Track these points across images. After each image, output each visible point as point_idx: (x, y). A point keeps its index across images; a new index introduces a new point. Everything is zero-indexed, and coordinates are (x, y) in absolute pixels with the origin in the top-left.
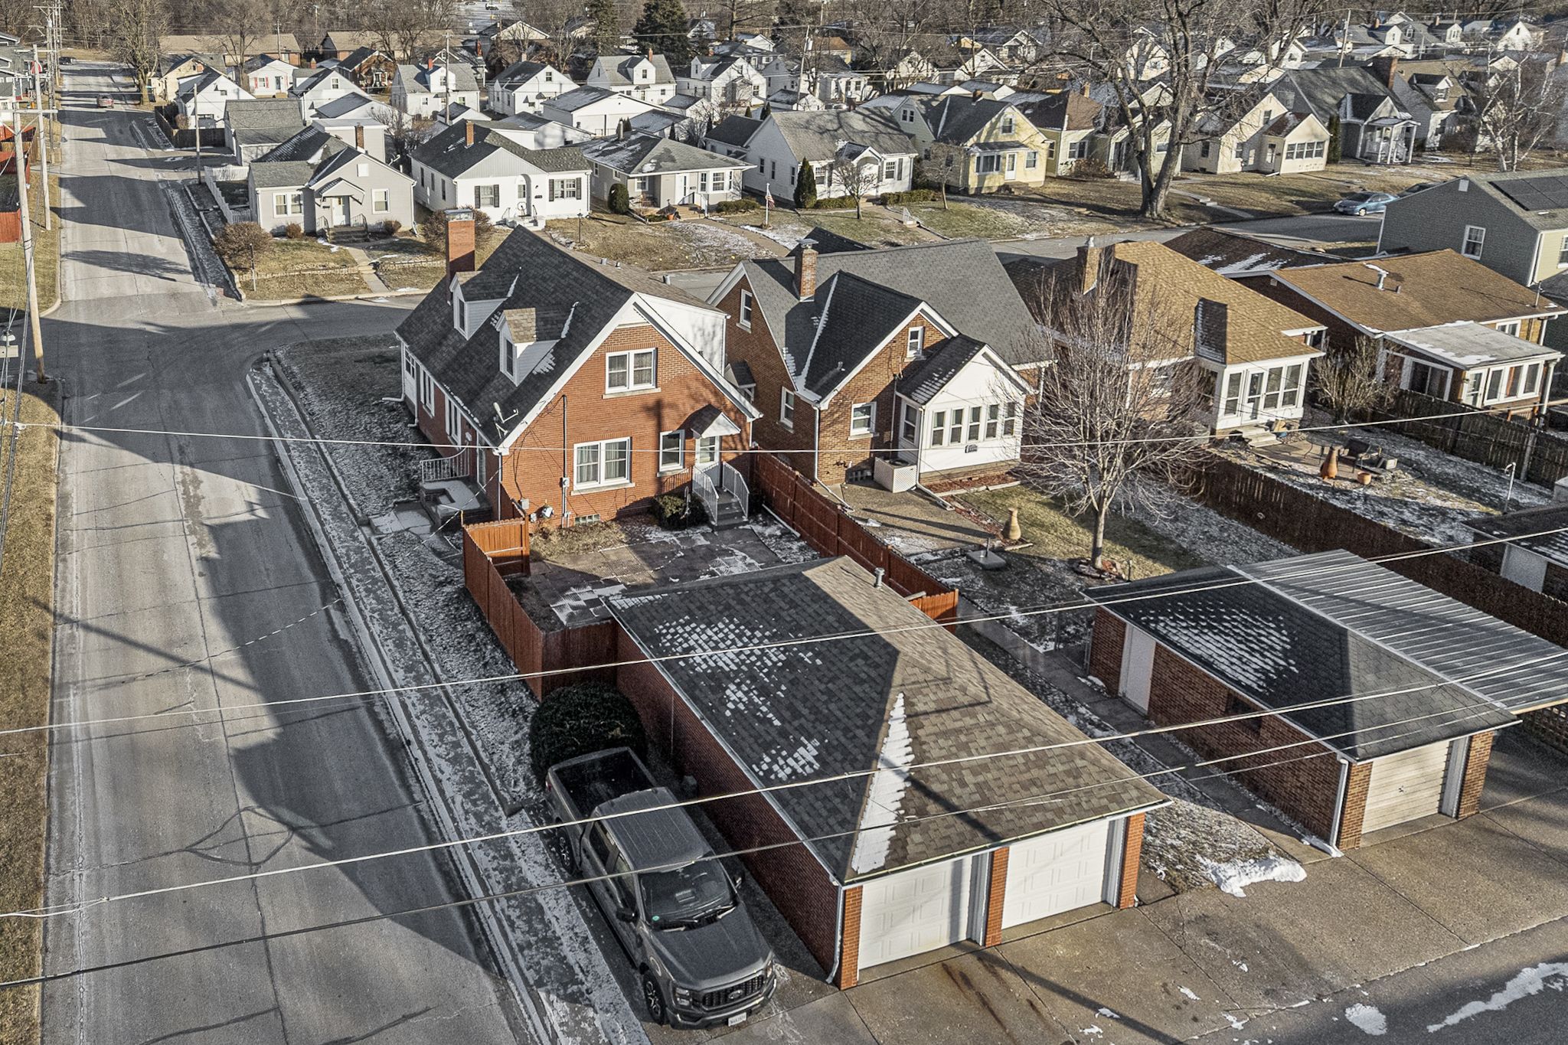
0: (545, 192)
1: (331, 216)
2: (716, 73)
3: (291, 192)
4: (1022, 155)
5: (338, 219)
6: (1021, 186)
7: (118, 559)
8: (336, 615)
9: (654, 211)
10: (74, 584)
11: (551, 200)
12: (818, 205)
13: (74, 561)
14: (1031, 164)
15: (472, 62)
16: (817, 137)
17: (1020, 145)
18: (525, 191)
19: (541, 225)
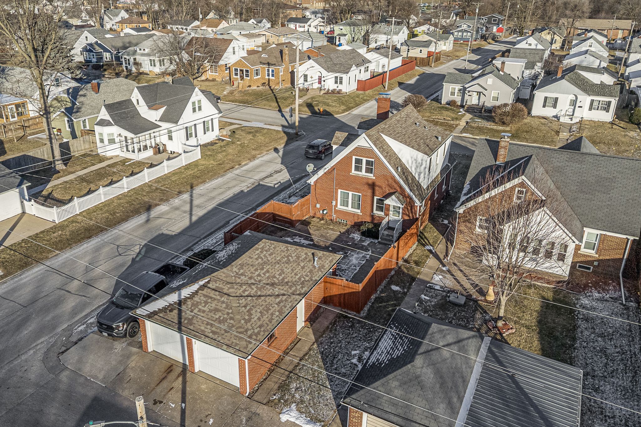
0: (587, 105)
3: (458, 87)
5: (474, 100)
7: (226, 183)
10: (209, 185)
11: (590, 109)
18: (574, 103)
19: (575, 121)
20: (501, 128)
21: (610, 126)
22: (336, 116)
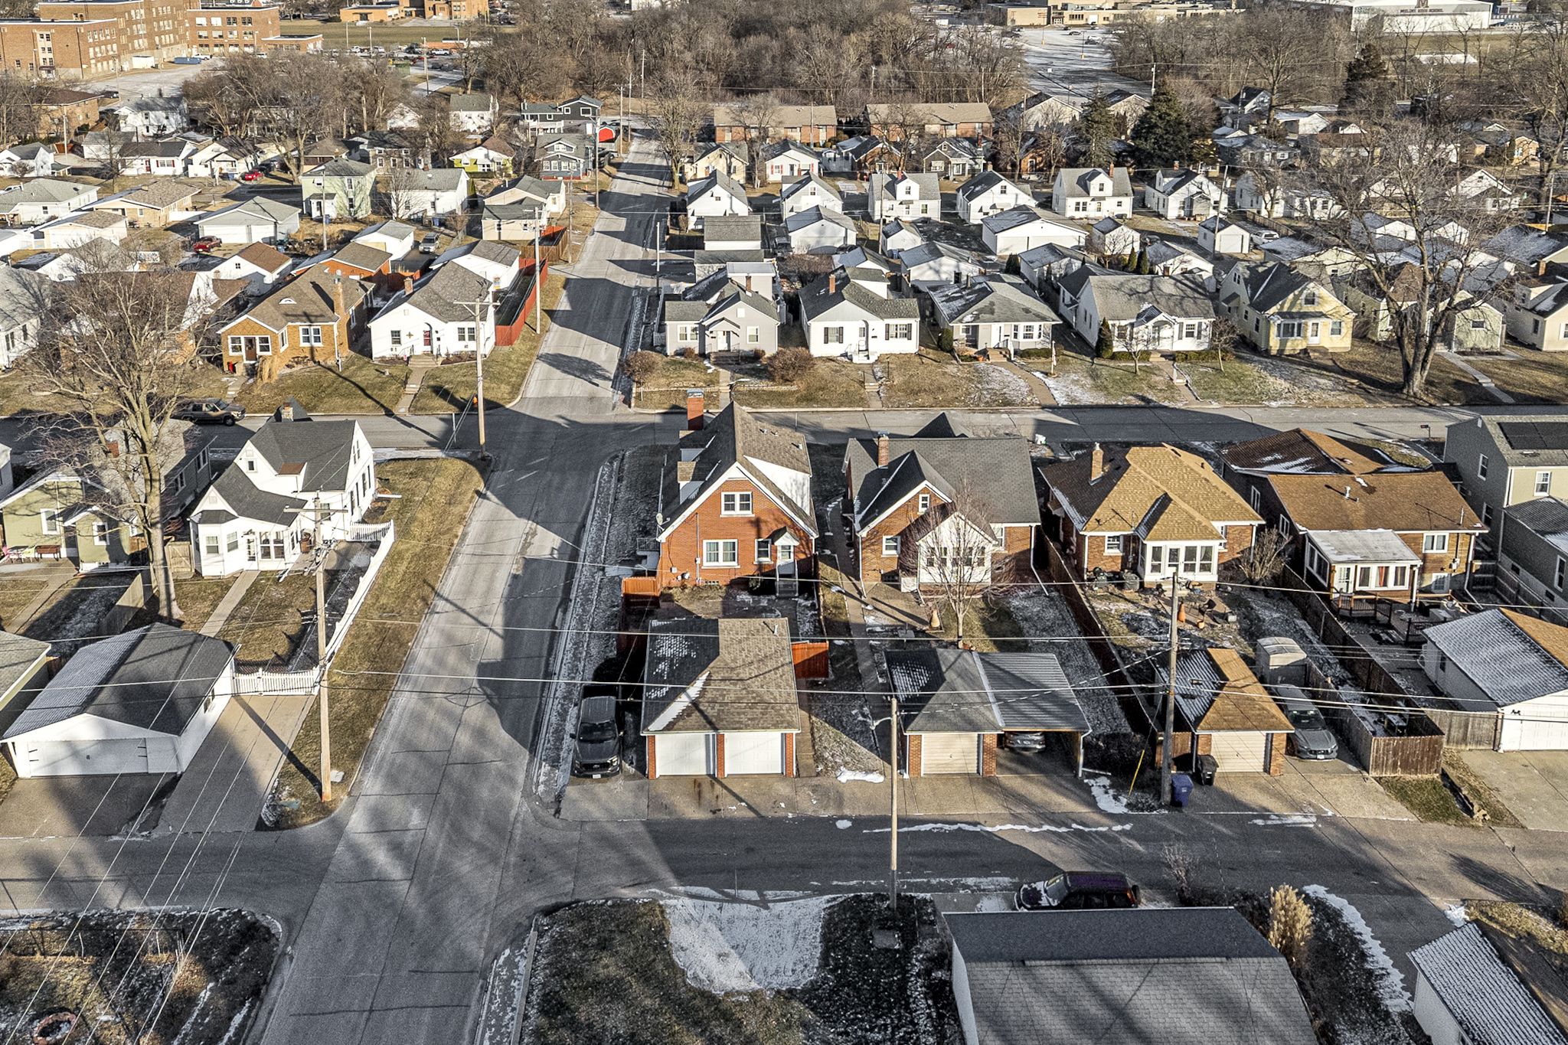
0: (882, 334)
1: (717, 344)
2: (1176, 187)
3: (691, 325)
4: (1325, 325)
5: (721, 345)
6: (1323, 351)
7: (475, 572)
8: (560, 614)
9: (972, 352)
10: (450, 582)
11: (887, 339)
12: (1114, 357)
13: (455, 570)
14: (1336, 331)
15: (971, 153)
16: (1126, 298)
17: (1322, 315)
18: (865, 332)
19: (873, 359)
20: (784, 388)
21: (917, 359)
22: (508, 406)
